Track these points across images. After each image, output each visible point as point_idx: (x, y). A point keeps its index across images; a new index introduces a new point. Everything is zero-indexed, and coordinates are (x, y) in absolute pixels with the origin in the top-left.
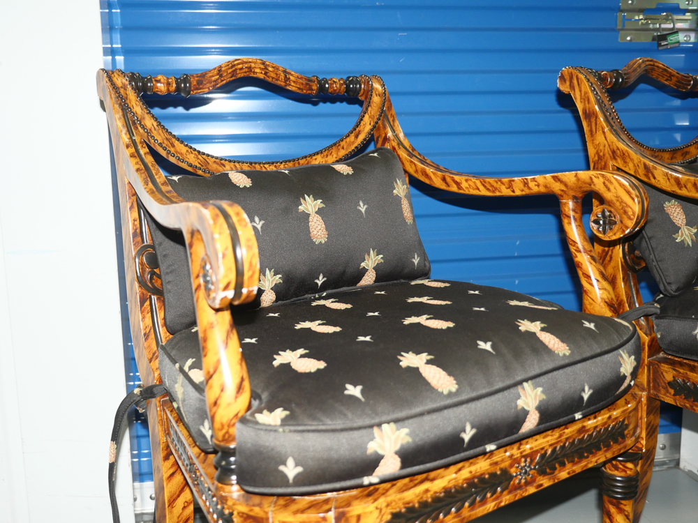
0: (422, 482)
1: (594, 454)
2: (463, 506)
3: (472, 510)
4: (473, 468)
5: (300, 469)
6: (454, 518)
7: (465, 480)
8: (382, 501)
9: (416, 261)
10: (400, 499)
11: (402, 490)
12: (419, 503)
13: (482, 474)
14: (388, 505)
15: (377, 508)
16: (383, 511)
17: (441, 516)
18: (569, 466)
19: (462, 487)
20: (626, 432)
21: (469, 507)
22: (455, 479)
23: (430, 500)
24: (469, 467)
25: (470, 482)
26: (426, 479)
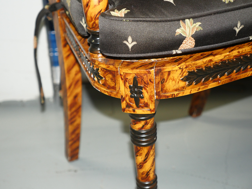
0: (208, 56)
2: (232, 71)
3: (238, 74)
4: (240, 50)
5: (135, 43)
6: (226, 78)
7: (235, 56)
8: (183, 65)
10: (194, 64)
11: (196, 60)
12: (205, 67)
13: (246, 54)
14: (186, 67)
15: (180, 68)
16: (184, 70)
17: (219, 76)
19: (232, 61)
21: (236, 72)
22: (228, 55)
23: (212, 67)
24: (238, 49)
25: (238, 58)
26: (211, 55)
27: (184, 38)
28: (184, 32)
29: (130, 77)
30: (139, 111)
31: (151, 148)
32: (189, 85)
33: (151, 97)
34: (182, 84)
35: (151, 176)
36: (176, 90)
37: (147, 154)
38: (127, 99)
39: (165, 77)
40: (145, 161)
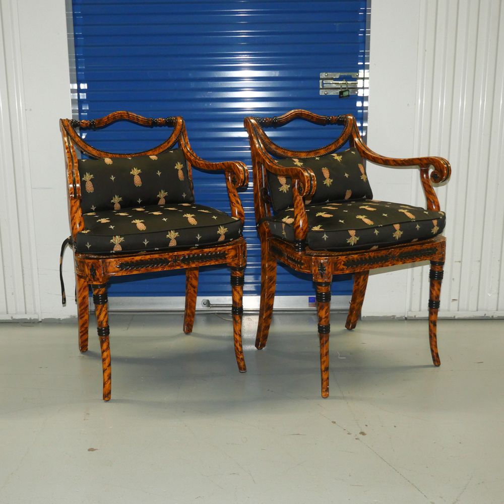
1: (209, 261)
2: (148, 267)
3: (153, 269)
5: (90, 246)
6: (144, 270)
8: (117, 259)
9: (184, 196)
10: (123, 260)
11: (124, 257)
12: (131, 262)
13: (156, 258)
16: (118, 262)
17: (140, 268)
18: (197, 263)
19: (147, 260)
20: (226, 256)
21: (151, 268)
23: (135, 262)
25: (151, 259)
27: (115, 244)
28: (115, 242)
29: (90, 264)
30: (95, 283)
31: (103, 306)
32: (121, 270)
33: (100, 275)
34: (117, 269)
35: (104, 324)
36: (114, 272)
37: (101, 310)
38: (89, 276)
39: (108, 265)
40: (100, 314)
